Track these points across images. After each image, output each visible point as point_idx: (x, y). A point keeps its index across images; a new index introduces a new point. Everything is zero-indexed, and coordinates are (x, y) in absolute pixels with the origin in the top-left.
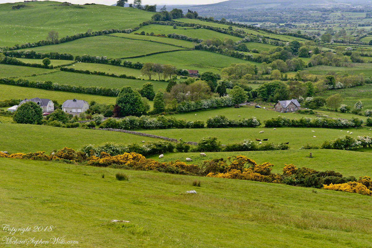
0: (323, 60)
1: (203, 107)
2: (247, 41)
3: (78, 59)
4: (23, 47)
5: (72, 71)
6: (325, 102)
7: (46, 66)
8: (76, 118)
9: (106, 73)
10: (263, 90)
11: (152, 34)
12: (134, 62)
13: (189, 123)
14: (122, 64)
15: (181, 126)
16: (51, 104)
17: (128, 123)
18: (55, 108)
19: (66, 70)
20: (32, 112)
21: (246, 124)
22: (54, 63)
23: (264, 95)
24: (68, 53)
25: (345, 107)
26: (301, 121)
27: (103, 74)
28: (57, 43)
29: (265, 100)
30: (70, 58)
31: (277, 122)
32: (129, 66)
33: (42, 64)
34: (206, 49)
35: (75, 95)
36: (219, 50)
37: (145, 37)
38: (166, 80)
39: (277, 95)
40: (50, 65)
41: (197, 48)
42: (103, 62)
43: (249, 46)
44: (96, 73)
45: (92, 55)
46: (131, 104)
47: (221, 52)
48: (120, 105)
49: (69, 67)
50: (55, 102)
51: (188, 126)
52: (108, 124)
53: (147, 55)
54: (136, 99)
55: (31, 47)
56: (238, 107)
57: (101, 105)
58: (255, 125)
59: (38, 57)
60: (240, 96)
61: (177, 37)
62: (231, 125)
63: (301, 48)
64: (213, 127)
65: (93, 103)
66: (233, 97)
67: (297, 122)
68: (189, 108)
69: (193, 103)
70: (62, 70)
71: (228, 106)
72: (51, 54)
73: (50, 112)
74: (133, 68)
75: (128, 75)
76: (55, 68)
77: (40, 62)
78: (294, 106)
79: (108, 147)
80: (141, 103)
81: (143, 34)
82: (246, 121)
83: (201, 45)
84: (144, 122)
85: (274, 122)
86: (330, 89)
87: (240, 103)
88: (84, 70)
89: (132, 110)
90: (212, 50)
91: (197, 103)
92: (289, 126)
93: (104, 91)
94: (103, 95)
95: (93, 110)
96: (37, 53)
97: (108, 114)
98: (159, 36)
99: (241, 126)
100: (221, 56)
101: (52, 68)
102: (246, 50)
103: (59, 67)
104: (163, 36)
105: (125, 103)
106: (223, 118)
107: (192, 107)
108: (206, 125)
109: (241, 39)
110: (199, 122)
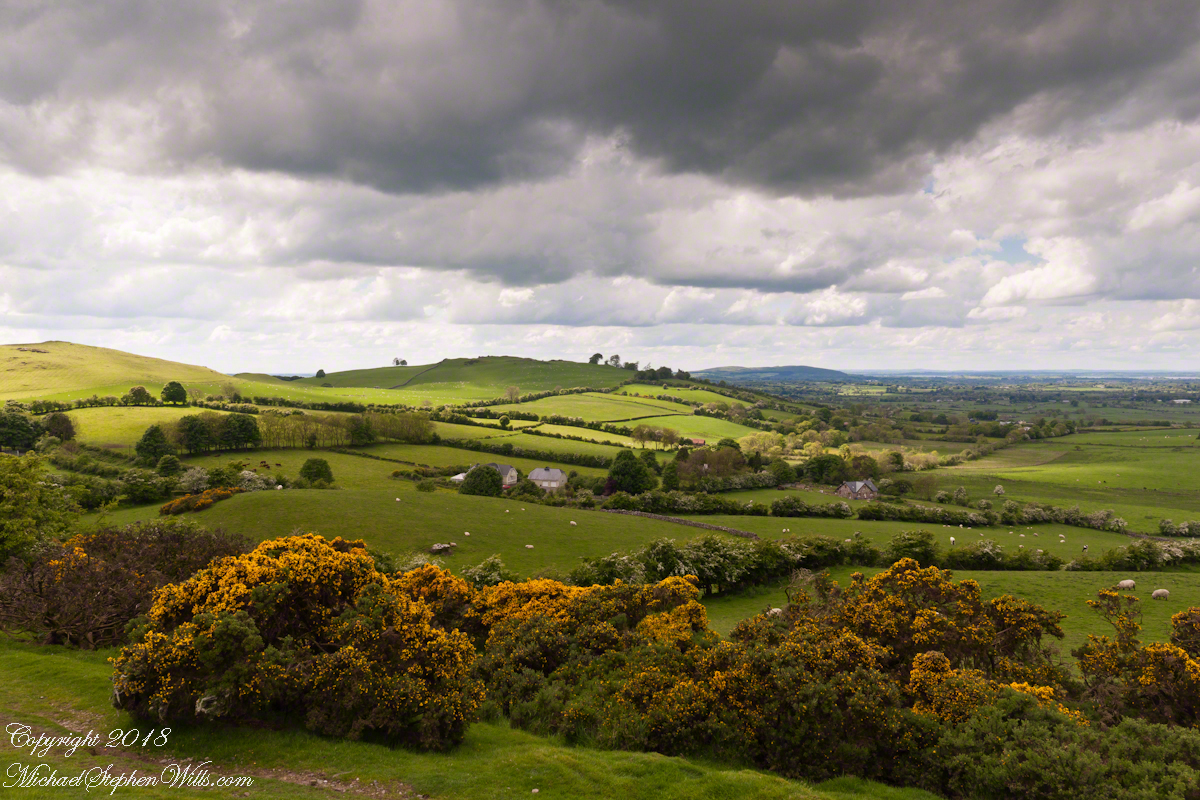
0: (867, 435)
1: (733, 486)
2: (760, 407)
3: (546, 420)
4: (475, 406)
5: (538, 433)
6: (910, 485)
7: (503, 427)
8: (551, 493)
9: (583, 438)
10: (812, 466)
11: (637, 395)
12: (619, 426)
13: (745, 506)
14: (602, 428)
15: (733, 511)
16: (514, 473)
17: (649, 503)
18: (518, 480)
19: (530, 432)
20: (487, 482)
21: (831, 512)
22: (514, 423)
23: (814, 473)
24: (532, 413)
25: (946, 495)
26: (912, 512)
27: (579, 439)
28: (517, 402)
29: (816, 481)
30: (535, 418)
31: (877, 511)
32: (613, 431)
33: (499, 424)
34: (709, 415)
35: (546, 464)
36: (727, 416)
37: (628, 398)
38: (666, 449)
39: (835, 474)
40: (508, 426)
41: (697, 413)
42: (579, 424)
43: (764, 412)
44: (569, 437)
45: (564, 416)
46: (633, 477)
47: (730, 419)
48: (615, 478)
49: (534, 430)
50: (519, 471)
51: (743, 512)
52: (616, 502)
53: (634, 419)
54: (640, 469)
55: (485, 405)
56: (783, 489)
57: (586, 478)
58: (846, 516)
59: (494, 416)
60: (784, 472)
61: (669, 399)
62: (809, 513)
63: (833, 418)
64: (782, 515)
65: (573, 475)
66: (775, 474)
67: (906, 513)
68: (714, 486)
69: (720, 479)
70: (524, 432)
71: (767, 487)
72: (510, 413)
73: (511, 485)
74: (617, 433)
75: (613, 441)
76: (516, 429)
77: (497, 422)
78: (869, 490)
79: (709, 547)
80: (646, 475)
81: (625, 394)
82: (833, 509)
83: (702, 409)
84: (675, 502)
85: (873, 511)
86: (897, 471)
87: (783, 483)
88: (554, 433)
89: (633, 486)
90: (718, 416)
91: (725, 481)
92: (894, 519)
93: (584, 459)
94: (584, 465)
95: (574, 485)
96: (492, 411)
97: (599, 491)
98: (646, 397)
99: (824, 515)
100: (730, 423)
101: (511, 429)
102: (762, 418)
103: (520, 428)
104: (652, 397)
105: (623, 475)
106: (797, 500)
107: (719, 485)
108: (770, 511)
109: (752, 405)
110: (760, 506)
